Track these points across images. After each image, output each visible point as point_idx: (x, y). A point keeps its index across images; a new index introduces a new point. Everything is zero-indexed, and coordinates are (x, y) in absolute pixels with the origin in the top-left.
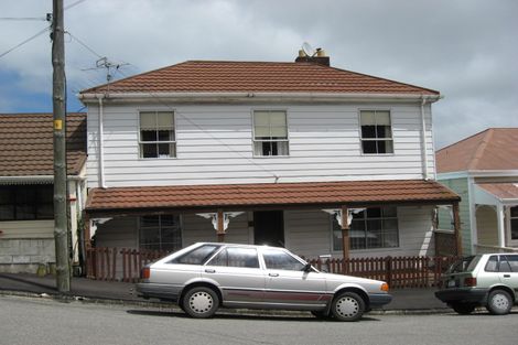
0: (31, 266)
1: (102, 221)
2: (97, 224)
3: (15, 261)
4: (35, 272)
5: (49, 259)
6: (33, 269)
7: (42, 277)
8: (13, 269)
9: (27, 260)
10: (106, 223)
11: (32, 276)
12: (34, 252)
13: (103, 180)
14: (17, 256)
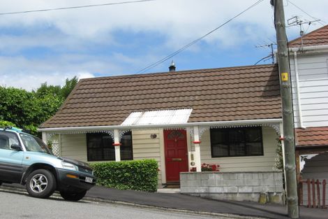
0: (253, 195)
1: (310, 156)
2: (306, 160)
3: (240, 191)
4: (256, 200)
5: (268, 190)
6: (255, 198)
7: (263, 205)
8: (239, 198)
9: (250, 190)
10: (312, 158)
11: (255, 203)
12: (256, 184)
13: (302, 121)
14: (241, 187)
